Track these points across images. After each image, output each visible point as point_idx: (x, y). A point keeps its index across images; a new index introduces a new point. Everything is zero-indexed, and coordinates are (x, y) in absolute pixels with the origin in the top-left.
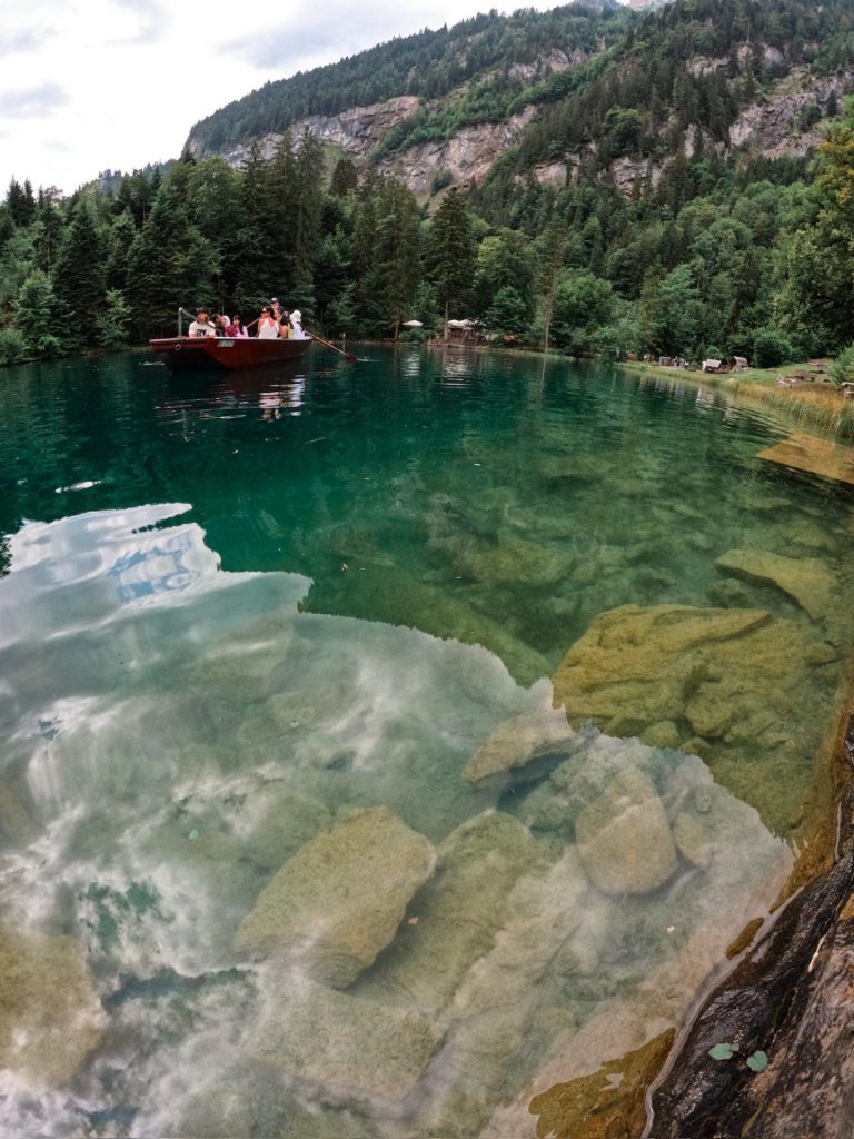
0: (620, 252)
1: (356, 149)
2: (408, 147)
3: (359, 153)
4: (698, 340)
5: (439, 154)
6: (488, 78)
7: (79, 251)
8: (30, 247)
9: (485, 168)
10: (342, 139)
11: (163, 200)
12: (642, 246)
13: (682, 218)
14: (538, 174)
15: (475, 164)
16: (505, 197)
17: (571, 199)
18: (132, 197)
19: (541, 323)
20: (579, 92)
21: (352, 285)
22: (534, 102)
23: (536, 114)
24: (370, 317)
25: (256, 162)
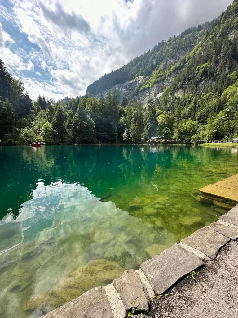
0: (201, 111)
1: (128, 93)
2: (141, 92)
4: (230, 132)
5: (149, 92)
6: (162, 66)
7: (59, 119)
8: (45, 115)
9: (160, 95)
10: (124, 91)
11: (80, 108)
12: (208, 108)
13: (223, 95)
14: (175, 93)
15: (158, 94)
16: (166, 102)
17: (185, 99)
18: (73, 106)
19: (175, 136)
20: (188, 63)
21: (127, 130)
22: (174, 71)
23: (175, 74)
24: (131, 138)
25: (102, 99)
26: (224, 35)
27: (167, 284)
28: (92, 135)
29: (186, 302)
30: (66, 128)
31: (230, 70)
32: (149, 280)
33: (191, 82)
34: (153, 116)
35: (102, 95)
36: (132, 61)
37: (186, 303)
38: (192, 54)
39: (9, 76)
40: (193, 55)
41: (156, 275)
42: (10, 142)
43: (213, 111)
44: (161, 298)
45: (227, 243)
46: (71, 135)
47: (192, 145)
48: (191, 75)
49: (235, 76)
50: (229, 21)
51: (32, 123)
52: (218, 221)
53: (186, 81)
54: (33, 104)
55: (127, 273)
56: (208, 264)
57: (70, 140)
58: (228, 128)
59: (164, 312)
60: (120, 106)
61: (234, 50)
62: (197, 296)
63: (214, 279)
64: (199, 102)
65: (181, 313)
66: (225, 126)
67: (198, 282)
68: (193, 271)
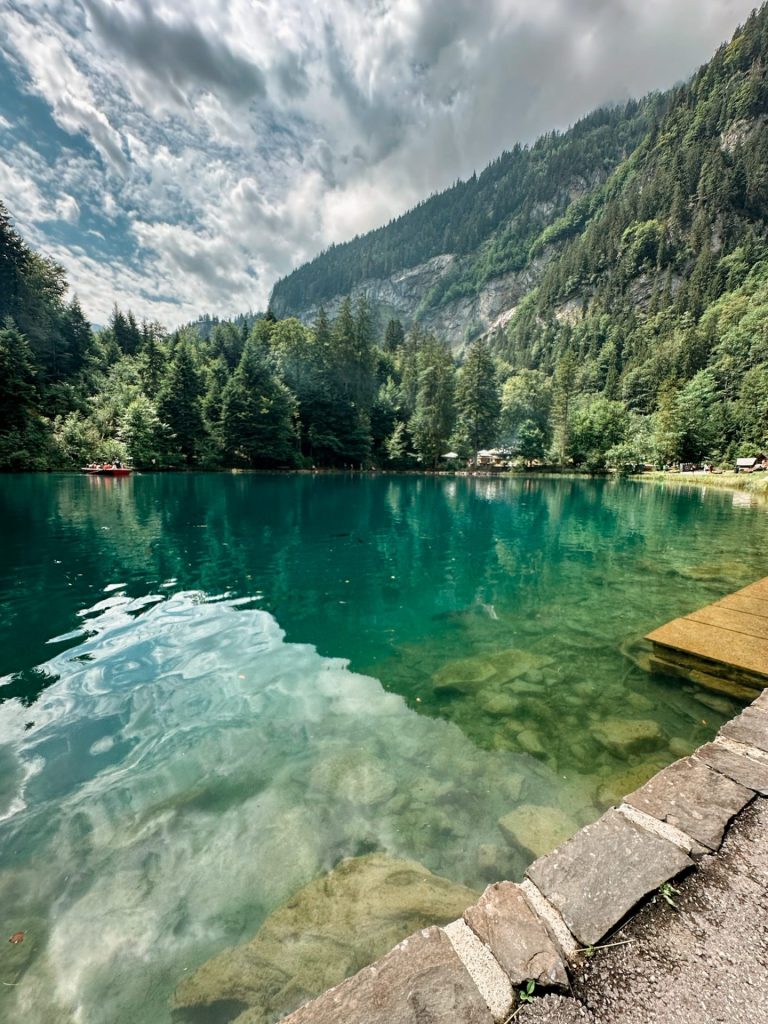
0: (636, 371)
1: (405, 309)
2: (446, 303)
3: (407, 312)
4: (729, 439)
5: (471, 306)
6: (512, 225)
7: (180, 386)
8: (136, 374)
9: (510, 314)
10: (394, 299)
11: (250, 352)
12: (659, 360)
13: (705, 321)
14: (556, 312)
15: (501, 312)
16: (527, 338)
17: (587, 330)
18: (226, 345)
19: (557, 448)
20: (596, 218)
21: (401, 426)
22: (552, 240)
23: (554, 252)
24: (415, 452)
25: (324, 324)
26: (708, 134)
27: (605, 918)
28: (289, 440)
29: (660, 964)
30: (203, 415)
31: (727, 245)
32: (556, 909)
33: (607, 278)
34: (484, 384)
35: (323, 314)
36: (419, 205)
37: (660, 967)
38: (610, 191)
39: (18, 244)
40: (611, 193)
41: (572, 894)
42: (17, 462)
43: (674, 370)
44: (594, 956)
45: (746, 806)
46: (221, 442)
47: (608, 477)
48: (606, 255)
49: (742, 261)
50: (721, 92)
51: (91, 398)
52: (718, 739)
53: (589, 276)
54: (96, 336)
55: (497, 892)
56: (702, 865)
57: (217, 457)
58: (720, 425)
59: (609, 988)
60: (379, 349)
61: (739, 182)
62: (685, 948)
63: (724, 905)
64: (632, 340)
65: (650, 990)
66: (712, 418)
67: (684, 913)
68: (666, 883)
